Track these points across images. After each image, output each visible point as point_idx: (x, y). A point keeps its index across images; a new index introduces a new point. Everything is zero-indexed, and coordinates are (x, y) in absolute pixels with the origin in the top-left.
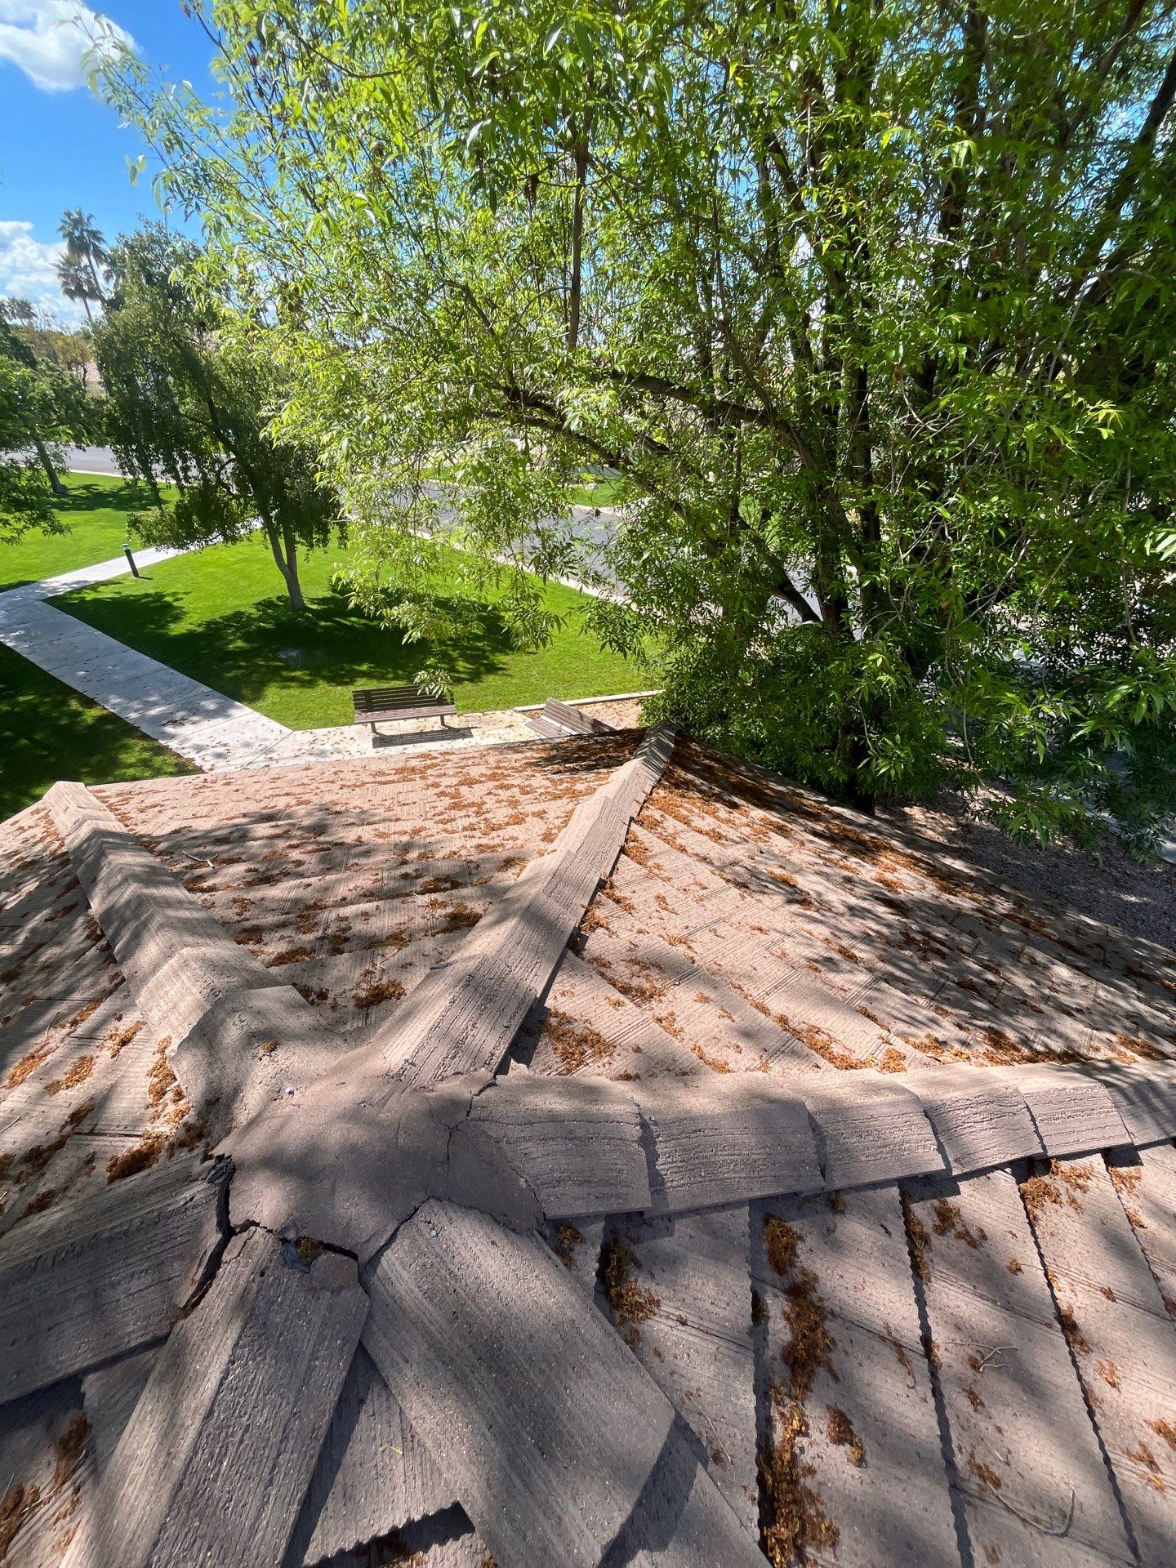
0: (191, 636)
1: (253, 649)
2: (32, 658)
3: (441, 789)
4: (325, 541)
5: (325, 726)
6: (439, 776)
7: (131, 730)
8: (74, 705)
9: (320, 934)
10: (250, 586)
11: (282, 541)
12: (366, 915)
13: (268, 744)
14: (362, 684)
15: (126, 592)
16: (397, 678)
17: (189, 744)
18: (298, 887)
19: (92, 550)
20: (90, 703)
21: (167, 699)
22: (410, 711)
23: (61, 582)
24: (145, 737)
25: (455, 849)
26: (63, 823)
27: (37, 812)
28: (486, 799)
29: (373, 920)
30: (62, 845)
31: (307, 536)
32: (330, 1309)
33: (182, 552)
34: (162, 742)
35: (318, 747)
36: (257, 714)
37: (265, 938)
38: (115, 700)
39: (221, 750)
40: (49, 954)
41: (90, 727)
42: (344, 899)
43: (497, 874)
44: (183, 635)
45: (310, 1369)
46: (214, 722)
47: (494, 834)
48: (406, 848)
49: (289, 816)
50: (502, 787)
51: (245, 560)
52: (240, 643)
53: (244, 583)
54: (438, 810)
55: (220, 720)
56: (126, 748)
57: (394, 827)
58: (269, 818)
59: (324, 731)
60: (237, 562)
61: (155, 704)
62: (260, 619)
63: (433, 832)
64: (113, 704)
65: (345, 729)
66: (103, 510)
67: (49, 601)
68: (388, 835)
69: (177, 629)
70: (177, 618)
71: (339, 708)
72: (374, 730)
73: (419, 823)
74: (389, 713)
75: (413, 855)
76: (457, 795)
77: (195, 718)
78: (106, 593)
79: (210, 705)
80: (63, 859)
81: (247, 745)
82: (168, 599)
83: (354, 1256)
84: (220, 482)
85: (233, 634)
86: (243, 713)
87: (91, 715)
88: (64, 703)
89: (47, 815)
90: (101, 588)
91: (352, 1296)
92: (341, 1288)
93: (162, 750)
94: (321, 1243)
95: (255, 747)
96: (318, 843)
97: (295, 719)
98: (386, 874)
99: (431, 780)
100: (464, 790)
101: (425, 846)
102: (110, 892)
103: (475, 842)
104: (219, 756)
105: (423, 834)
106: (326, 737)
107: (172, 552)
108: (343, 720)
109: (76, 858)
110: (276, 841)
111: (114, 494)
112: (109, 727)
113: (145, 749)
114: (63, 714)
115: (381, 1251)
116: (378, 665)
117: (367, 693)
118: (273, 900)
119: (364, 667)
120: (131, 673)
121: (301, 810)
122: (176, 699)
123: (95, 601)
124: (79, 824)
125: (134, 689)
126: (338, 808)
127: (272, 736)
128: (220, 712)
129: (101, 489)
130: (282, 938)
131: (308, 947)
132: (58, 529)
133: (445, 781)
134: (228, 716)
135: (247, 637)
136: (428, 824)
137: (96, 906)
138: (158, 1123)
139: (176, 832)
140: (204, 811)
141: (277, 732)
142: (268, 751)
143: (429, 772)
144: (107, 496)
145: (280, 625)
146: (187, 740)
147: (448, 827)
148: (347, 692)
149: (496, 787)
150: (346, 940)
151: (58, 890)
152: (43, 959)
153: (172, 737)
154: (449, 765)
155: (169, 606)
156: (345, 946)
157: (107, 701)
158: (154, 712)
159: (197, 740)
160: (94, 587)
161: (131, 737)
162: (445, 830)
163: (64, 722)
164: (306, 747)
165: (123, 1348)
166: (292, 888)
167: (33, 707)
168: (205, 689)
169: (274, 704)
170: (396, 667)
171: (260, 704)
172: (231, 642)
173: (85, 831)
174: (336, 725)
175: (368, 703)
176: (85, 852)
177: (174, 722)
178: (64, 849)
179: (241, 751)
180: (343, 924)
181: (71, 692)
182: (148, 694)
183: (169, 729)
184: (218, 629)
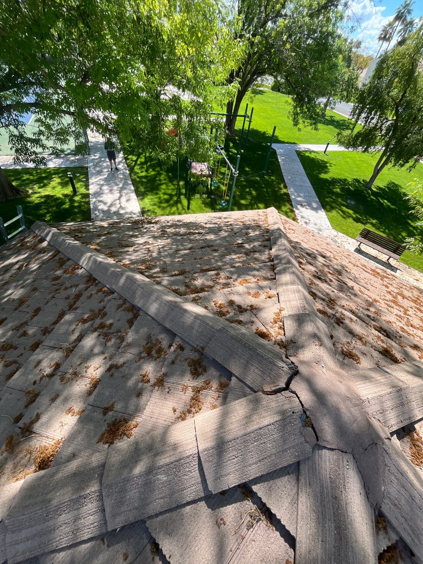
0: (326, 180)
1: (341, 194)
2: (282, 167)
3: (388, 290)
4: (402, 166)
5: (344, 233)
6: (389, 284)
7: (289, 201)
8: (282, 186)
9: (334, 313)
10: (357, 171)
11: (384, 159)
12: (351, 320)
13: (322, 228)
14: (369, 227)
15: (318, 157)
16: (383, 232)
17: (301, 214)
18: (330, 289)
19: (319, 139)
20: (286, 187)
21: (305, 197)
22: (379, 248)
23: (303, 147)
24: (291, 205)
25: (391, 321)
26: (271, 220)
27: (264, 212)
28: (409, 309)
29: (353, 323)
30: (268, 226)
31: (396, 161)
32: (302, 443)
33: (346, 150)
34: (294, 209)
35: (336, 238)
36: (326, 216)
37: (317, 299)
38: (292, 190)
39: (308, 221)
40: (257, 255)
41: (281, 194)
42: (344, 306)
43: (408, 347)
44: (323, 178)
45: (286, 450)
46: (312, 211)
47: (411, 328)
48: (370, 304)
49: (330, 261)
50: (418, 309)
51: (363, 161)
52: (338, 190)
53: (355, 169)
54: (386, 298)
55: (314, 212)
56: (285, 205)
57: (366, 292)
58: (324, 257)
59: (342, 235)
60: (359, 161)
61: (301, 197)
62: (350, 185)
63: (383, 306)
64: (291, 191)
65: (349, 238)
66: (330, 126)
67: (297, 151)
68: (364, 294)
69: (323, 176)
70: (326, 173)
71: (353, 230)
72: (359, 246)
73: (378, 298)
74: (371, 243)
75: (372, 309)
76: (395, 297)
77: (308, 207)
78: (312, 156)
79: (315, 205)
80: (267, 231)
81: (316, 224)
82: (328, 165)
83: (318, 440)
84: (381, 128)
85: (338, 186)
86: (322, 213)
87: (284, 191)
88: (280, 184)
89: (266, 215)
90: (312, 153)
91: (308, 448)
92: (308, 442)
93: (292, 211)
94: (313, 425)
95: (317, 227)
96: (338, 278)
97: (335, 225)
98: (361, 309)
99: (385, 283)
100: (400, 298)
101: (378, 310)
102: (279, 250)
103: (401, 325)
104: (306, 223)
105: (378, 304)
106: (342, 238)
107: (342, 149)
108: (351, 235)
109: (272, 233)
110: (325, 267)
111: (338, 122)
112: (285, 197)
113: (289, 209)
114: (278, 187)
115: (325, 448)
116: (381, 223)
117: (369, 232)
118: (320, 287)
119: (374, 221)
120: (302, 184)
121: (335, 261)
122: (307, 198)
123: (308, 156)
124: (275, 223)
125: (299, 189)
126: (347, 269)
127: (325, 226)
128: (316, 210)
129: (335, 118)
130: (322, 304)
131: (329, 314)
132: (316, 129)
133: (391, 288)
134: (317, 212)
135: (342, 190)
136: (381, 301)
137: (274, 251)
138: (272, 329)
139: (297, 242)
140: (306, 241)
141: (327, 226)
142: (320, 230)
143: (385, 279)
144: (336, 122)
145: (356, 190)
146: (302, 213)
147: (390, 308)
148: (361, 227)
149: (416, 307)
150: (342, 323)
151: (263, 239)
152: (255, 256)
153: (298, 209)
154: (394, 282)
155: (326, 167)
156: (341, 324)
157: (290, 189)
158: (299, 199)
159: (304, 214)
160: (311, 152)
161: (288, 203)
162: (388, 309)
163: (276, 189)
164: (332, 236)
165: (245, 381)
166: (327, 288)
167: (273, 181)
168: (317, 200)
169: (333, 216)
170: (387, 228)
171: (329, 214)
172: (336, 188)
173: (276, 227)
174: (348, 235)
175: (366, 235)
176: (275, 233)
177: (302, 205)
178: (268, 228)
179: (313, 225)
180: (342, 316)
181: (283, 181)
182: (301, 193)
183: (299, 207)
184: (335, 182)
